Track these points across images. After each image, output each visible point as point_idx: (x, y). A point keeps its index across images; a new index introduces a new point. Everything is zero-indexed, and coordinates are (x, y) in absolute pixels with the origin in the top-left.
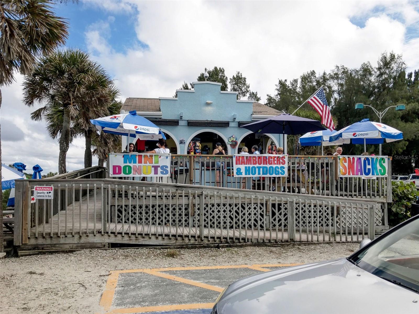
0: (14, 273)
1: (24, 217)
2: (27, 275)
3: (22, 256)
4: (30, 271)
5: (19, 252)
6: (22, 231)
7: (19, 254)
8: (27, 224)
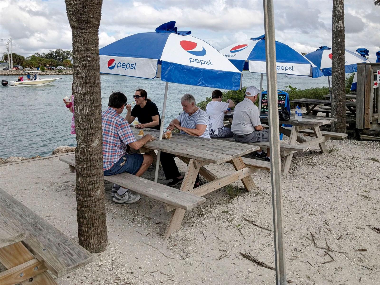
0: (356, 155)
1: (366, 102)
2: (370, 161)
3: (364, 140)
4: (372, 157)
5: (361, 135)
6: (364, 116)
7: (361, 138)
8: (369, 108)
